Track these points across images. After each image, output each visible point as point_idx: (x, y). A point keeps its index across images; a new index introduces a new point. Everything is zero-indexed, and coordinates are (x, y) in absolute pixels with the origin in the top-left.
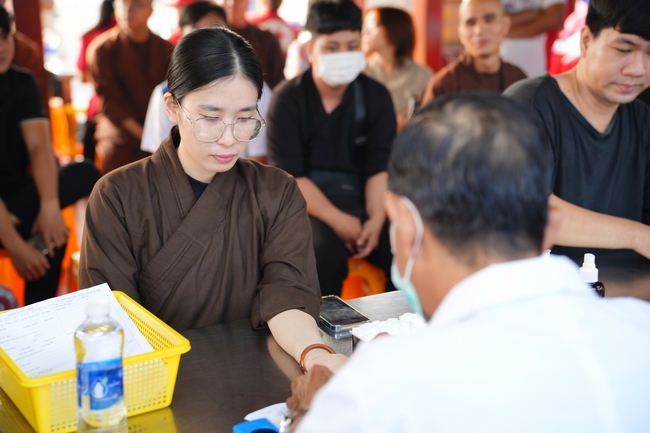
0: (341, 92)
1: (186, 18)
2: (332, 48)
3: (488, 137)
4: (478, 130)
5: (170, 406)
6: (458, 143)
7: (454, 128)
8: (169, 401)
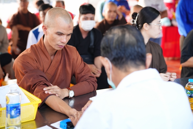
0: (87, 33)
1: (41, 9)
2: (86, 19)
3: (124, 35)
4: (120, 34)
5: (35, 120)
6: (116, 38)
7: (114, 34)
8: (34, 118)
